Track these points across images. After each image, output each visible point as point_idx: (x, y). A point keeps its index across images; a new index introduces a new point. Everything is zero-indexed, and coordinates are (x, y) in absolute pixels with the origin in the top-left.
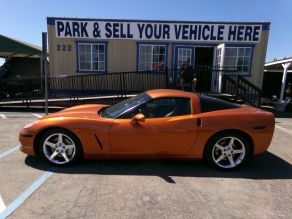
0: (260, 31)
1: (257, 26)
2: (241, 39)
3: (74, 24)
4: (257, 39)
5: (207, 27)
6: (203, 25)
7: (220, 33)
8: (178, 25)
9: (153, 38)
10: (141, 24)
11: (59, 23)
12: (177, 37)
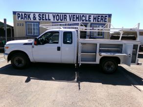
0: (107, 18)
1: (106, 16)
2: (99, 21)
3: (25, 14)
4: (106, 21)
5: (83, 16)
6: (82, 15)
7: (89, 18)
8: (70, 15)
9: (59, 21)
10: (54, 14)
11: (18, 14)
12: (70, 20)
